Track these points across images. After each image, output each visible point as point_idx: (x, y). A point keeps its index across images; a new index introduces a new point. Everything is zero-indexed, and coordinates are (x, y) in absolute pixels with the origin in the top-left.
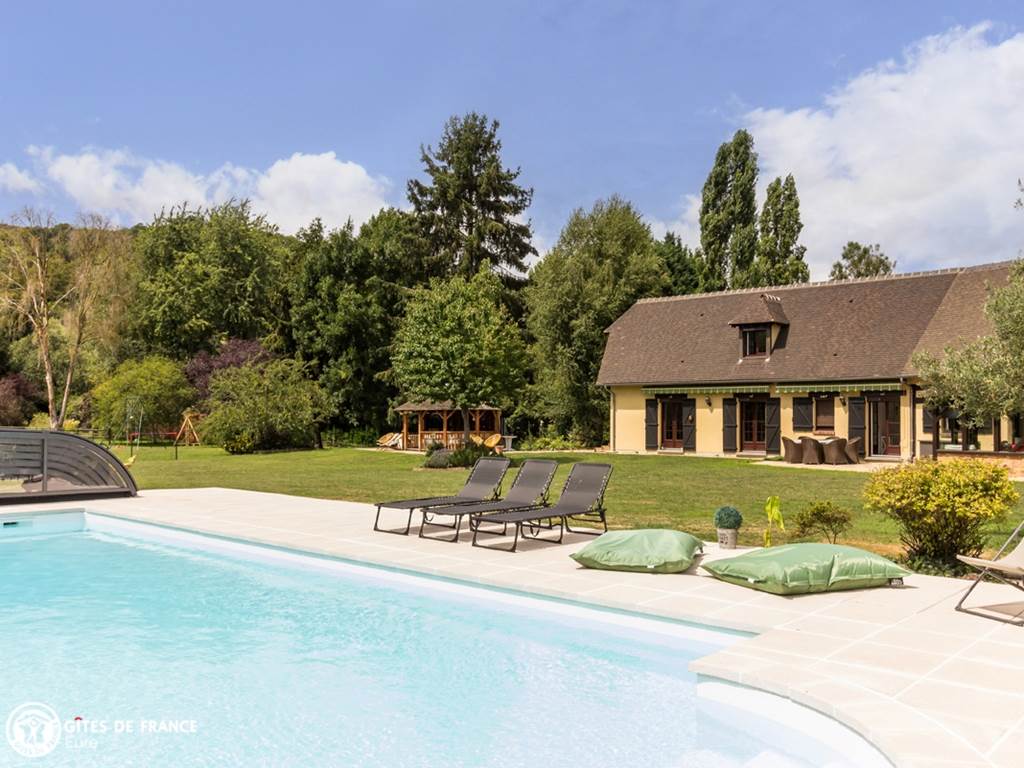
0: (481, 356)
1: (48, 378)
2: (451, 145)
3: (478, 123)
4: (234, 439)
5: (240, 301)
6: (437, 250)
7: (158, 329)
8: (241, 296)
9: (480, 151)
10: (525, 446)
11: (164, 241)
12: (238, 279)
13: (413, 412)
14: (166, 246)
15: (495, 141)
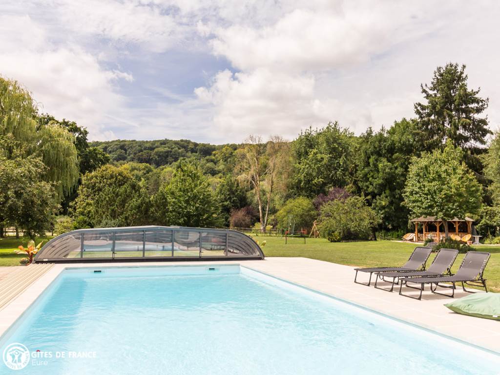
0: (451, 192)
1: (260, 207)
2: (438, 82)
3: (453, 68)
4: (332, 235)
5: (337, 169)
6: (432, 137)
7: (302, 184)
8: (338, 167)
9: (455, 82)
10: (487, 241)
11: (304, 145)
12: (337, 159)
13: (420, 222)
14: (305, 147)
15: (464, 76)
